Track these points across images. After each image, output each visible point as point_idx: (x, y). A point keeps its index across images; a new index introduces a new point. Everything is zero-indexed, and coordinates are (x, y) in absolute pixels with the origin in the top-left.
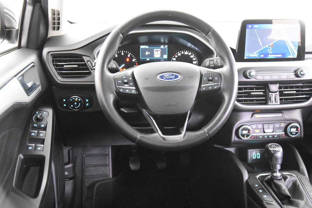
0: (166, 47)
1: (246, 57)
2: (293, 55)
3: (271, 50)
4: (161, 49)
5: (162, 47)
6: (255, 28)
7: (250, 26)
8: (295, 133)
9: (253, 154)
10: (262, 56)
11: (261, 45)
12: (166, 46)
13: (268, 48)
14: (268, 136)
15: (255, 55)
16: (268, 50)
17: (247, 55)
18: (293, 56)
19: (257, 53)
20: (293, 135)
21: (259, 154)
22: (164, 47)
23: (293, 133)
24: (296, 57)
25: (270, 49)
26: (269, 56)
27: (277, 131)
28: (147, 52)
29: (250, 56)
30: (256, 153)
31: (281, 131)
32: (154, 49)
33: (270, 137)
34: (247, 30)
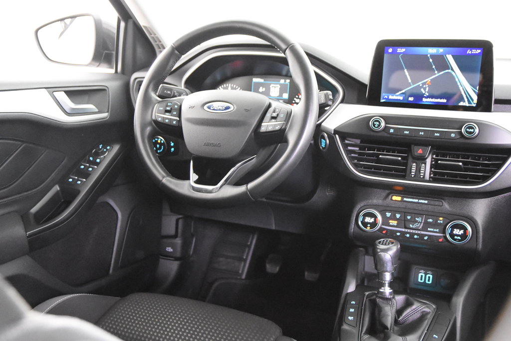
0: (287, 83)
1: (384, 99)
2: (468, 100)
3: (427, 90)
4: (281, 85)
5: (282, 81)
6: (400, 53)
7: (390, 50)
8: (459, 238)
9: (420, 275)
10: (411, 99)
11: (410, 81)
12: (288, 81)
13: (422, 87)
14: (412, 235)
15: (398, 97)
16: (422, 90)
17: (384, 96)
18: (469, 102)
19: (402, 93)
20: (455, 240)
21: (431, 276)
22: (285, 81)
23: (456, 237)
24: (474, 105)
25: (425, 89)
26: (424, 100)
27: (429, 229)
28: (261, 88)
29: (391, 97)
30: (426, 274)
31: (437, 230)
32: (270, 84)
33: (416, 237)
34: (386, 56)
